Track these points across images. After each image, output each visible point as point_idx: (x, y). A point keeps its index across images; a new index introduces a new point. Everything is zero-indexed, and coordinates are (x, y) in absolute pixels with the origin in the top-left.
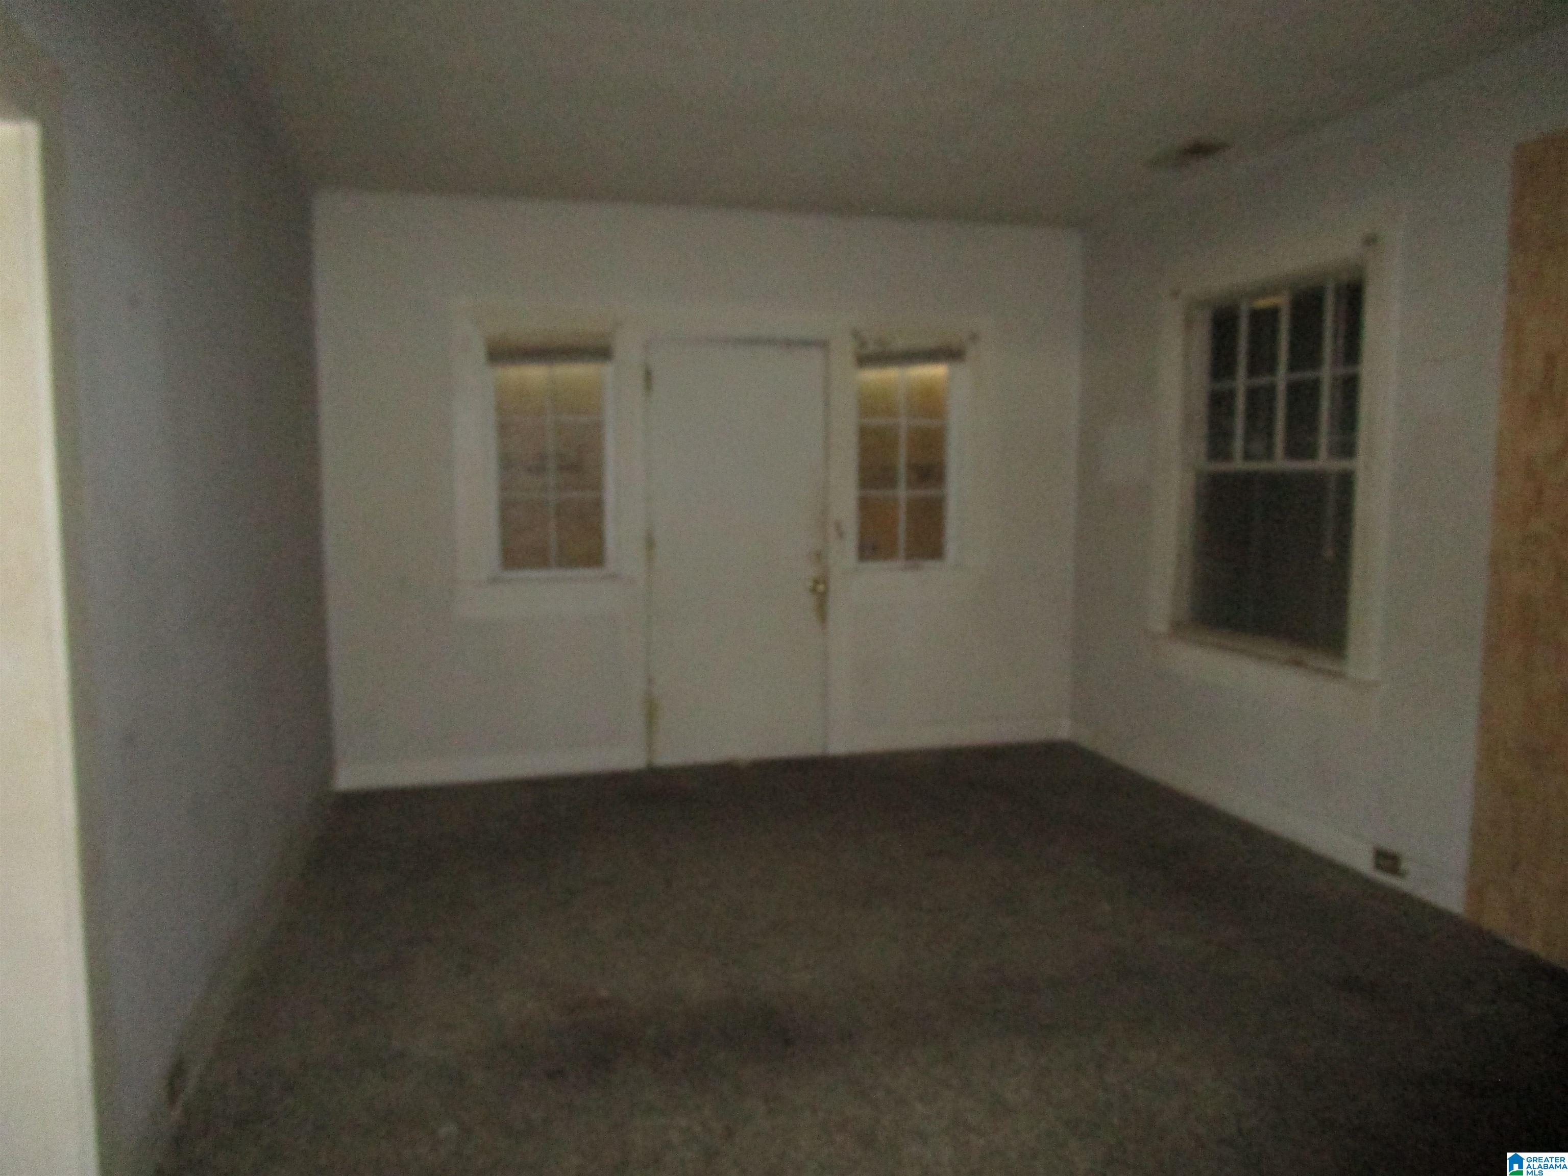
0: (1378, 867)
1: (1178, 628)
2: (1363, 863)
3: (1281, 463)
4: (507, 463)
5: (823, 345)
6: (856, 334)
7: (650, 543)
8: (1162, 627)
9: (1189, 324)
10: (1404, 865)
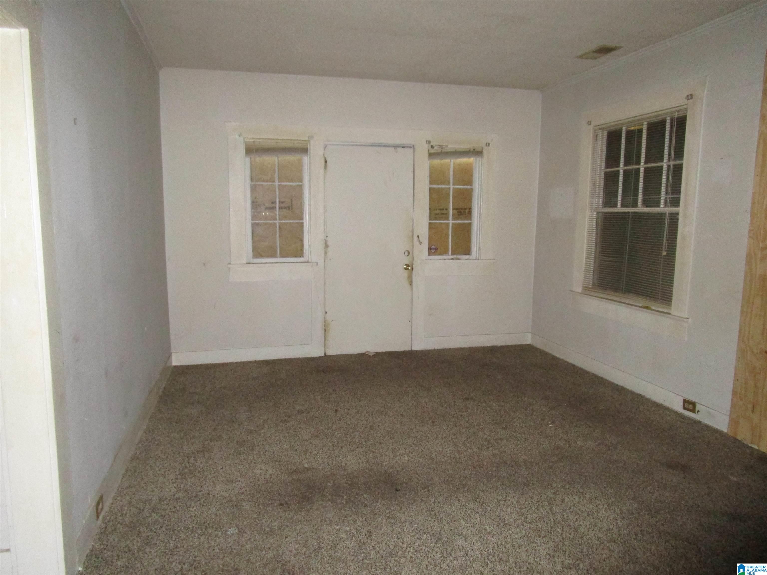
0: (684, 408)
1: (586, 290)
2: (678, 407)
3: (641, 209)
4: (255, 204)
5: (413, 147)
6: (429, 142)
7: (326, 246)
8: (580, 290)
9: (596, 137)
10: (698, 407)
